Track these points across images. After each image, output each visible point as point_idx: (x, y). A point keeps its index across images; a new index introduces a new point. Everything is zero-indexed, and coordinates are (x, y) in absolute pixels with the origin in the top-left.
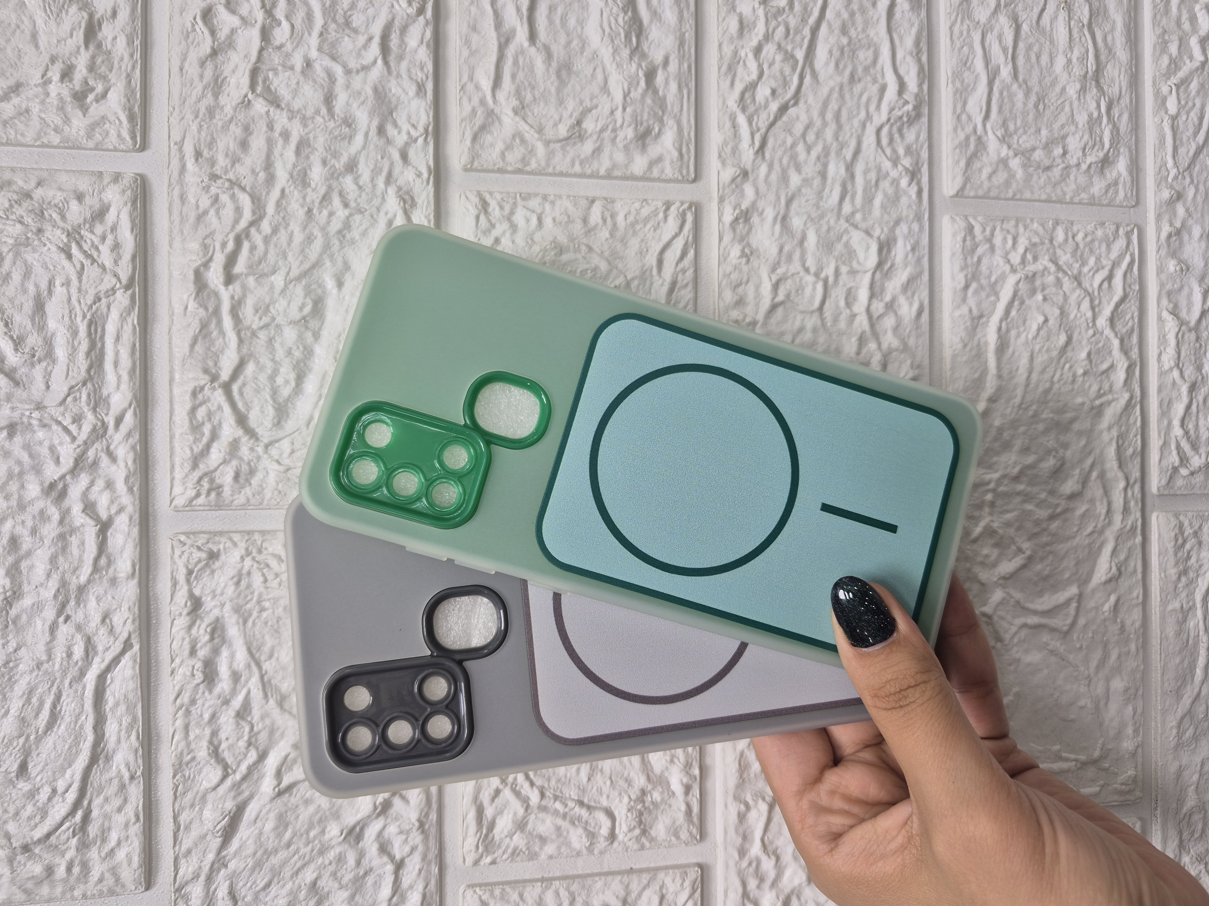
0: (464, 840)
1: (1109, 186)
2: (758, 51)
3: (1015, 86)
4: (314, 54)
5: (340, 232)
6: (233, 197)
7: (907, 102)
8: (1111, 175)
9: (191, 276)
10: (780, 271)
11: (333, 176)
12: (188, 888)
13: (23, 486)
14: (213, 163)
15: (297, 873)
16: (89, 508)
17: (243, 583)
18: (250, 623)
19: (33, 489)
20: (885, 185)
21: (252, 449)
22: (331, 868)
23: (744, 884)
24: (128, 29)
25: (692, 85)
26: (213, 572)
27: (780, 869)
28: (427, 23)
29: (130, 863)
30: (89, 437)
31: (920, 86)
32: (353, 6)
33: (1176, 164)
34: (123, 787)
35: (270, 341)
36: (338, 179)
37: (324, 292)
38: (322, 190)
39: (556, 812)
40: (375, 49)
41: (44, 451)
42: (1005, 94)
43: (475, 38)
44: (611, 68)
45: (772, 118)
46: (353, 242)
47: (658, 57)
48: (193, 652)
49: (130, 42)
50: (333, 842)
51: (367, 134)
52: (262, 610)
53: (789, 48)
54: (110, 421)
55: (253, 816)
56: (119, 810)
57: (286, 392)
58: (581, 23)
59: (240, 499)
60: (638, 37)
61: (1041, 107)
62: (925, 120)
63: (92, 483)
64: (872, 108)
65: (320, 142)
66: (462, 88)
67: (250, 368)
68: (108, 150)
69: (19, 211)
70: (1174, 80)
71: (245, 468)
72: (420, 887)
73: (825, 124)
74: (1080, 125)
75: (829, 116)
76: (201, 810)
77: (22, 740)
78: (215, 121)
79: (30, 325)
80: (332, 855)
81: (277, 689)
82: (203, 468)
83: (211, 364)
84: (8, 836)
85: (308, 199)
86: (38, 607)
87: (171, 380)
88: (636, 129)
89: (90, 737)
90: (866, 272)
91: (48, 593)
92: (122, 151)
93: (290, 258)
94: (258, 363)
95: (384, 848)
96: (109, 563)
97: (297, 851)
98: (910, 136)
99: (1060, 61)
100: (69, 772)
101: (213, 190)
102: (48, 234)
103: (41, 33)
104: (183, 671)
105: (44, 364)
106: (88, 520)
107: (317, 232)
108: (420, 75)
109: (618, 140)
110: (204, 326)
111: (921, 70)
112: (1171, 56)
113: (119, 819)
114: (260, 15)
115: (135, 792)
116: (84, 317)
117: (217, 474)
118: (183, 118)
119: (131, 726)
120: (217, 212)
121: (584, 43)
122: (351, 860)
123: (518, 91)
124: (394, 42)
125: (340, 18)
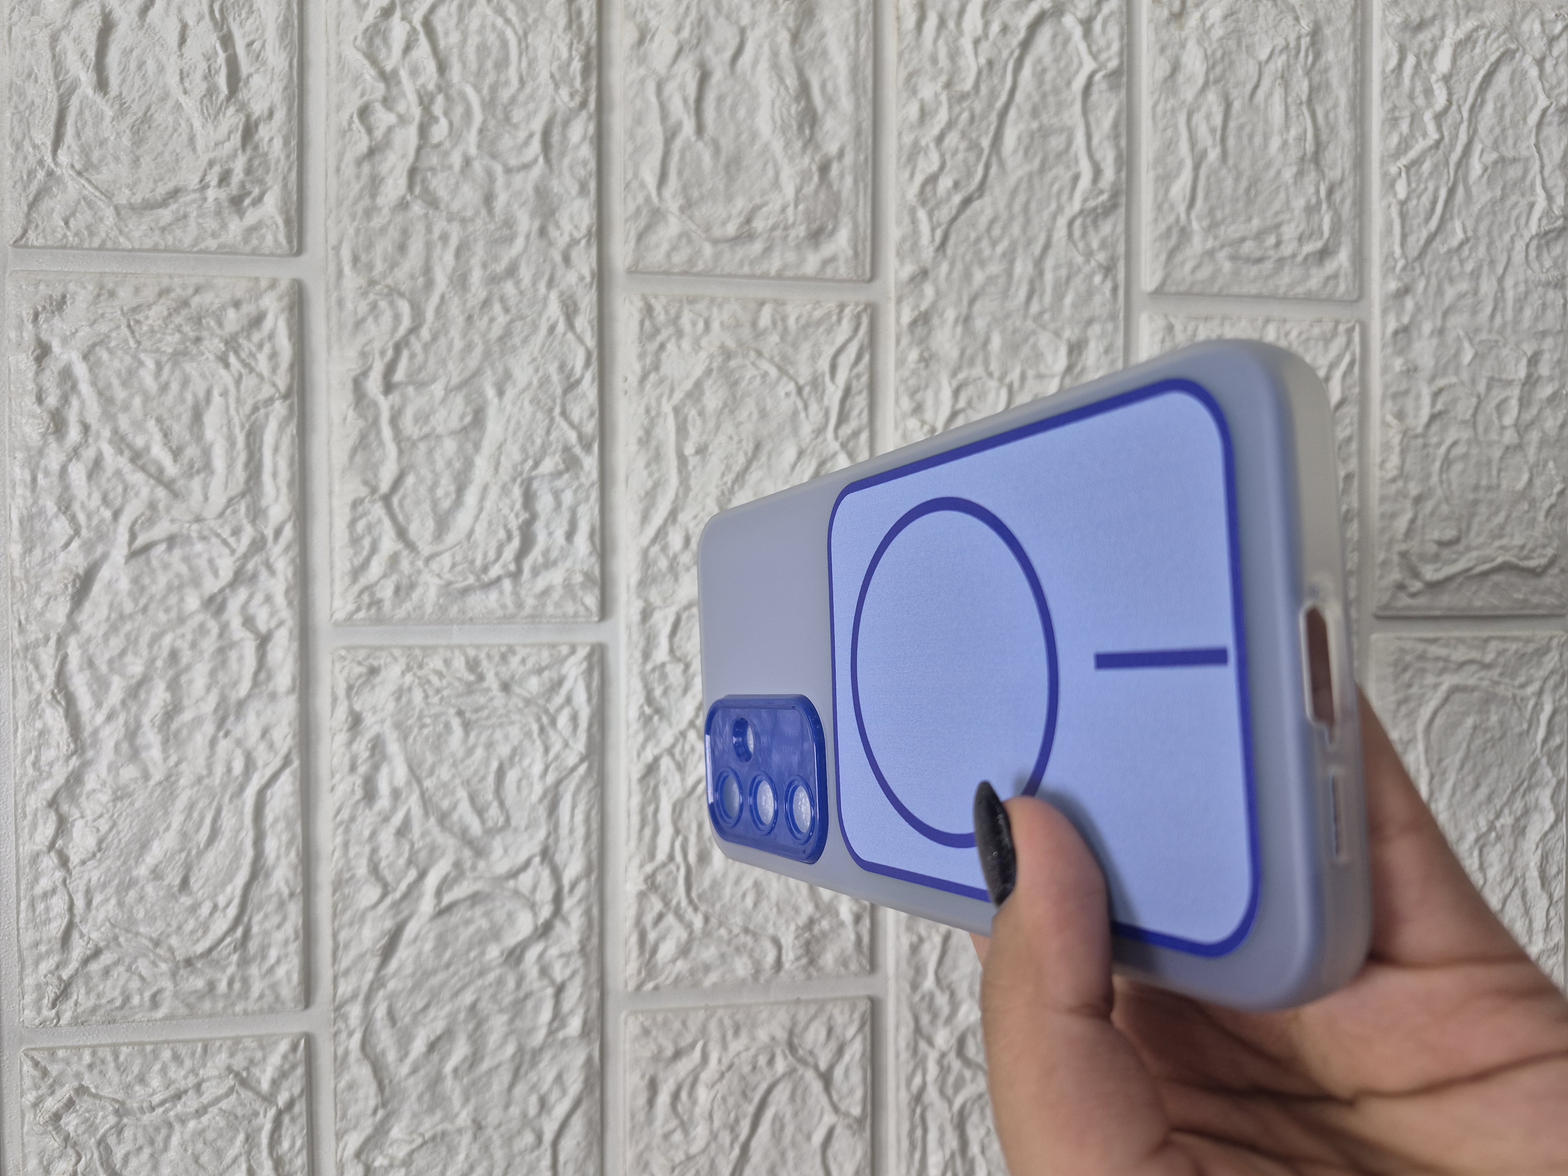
0: (626, 963)
1: (1328, 279)
2: (940, 139)
3: (1224, 172)
4: (473, 151)
5: (501, 339)
6: (392, 304)
7: (1101, 192)
8: (1330, 266)
9: (350, 386)
10: (961, 376)
11: (493, 280)
12: (347, 1008)
13: (182, 600)
14: (370, 267)
15: (456, 994)
16: (248, 622)
17: (404, 699)
18: (410, 740)
19: (193, 602)
20: (1078, 281)
21: (412, 563)
22: (491, 991)
23: (916, 1019)
24: (285, 130)
25: (869, 177)
26: (373, 687)
27: (954, 1005)
28: (589, 118)
29: (289, 980)
30: (248, 550)
31: (1118, 171)
32: (513, 100)
33: (1404, 255)
34: (282, 905)
35: (430, 453)
36: (499, 282)
37: (485, 401)
38: (483, 294)
39: (720, 939)
40: (535, 146)
41: (202, 563)
42: (1212, 180)
43: (640, 133)
44: (783, 161)
45: (954, 211)
46: (514, 349)
47: (833, 148)
48: (353, 768)
49: (286, 143)
50: (494, 964)
51: (528, 237)
52: (423, 726)
53: (974, 135)
54: (269, 533)
55: (413, 935)
56: (279, 926)
57: (446, 504)
58: (752, 112)
59: (401, 613)
60: (812, 127)
61: (1253, 192)
62: (1122, 210)
63: (251, 597)
64: (1064, 197)
65: (480, 245)
66: (627, 186)
67: (410, 480)
68: (264, 255)
69: (178, 320)
70: (1404, 161)
72: (581, 1011)
73: (1011, 218)
74: (1297, 212)
75: (1017, 207)
76: (360, 928)
77: (184, 855)
78: (372, 224)
79: (188, 437)
80: (491, 977)
81: (438, 807)
82: (363, 581)
83: (370, 475)
84: (171, 950)
85: (469, 305)
86: (198, 721)
87: (330, 493)
88: (808, 228)
89: (249, 853)
90: (1053, 376)
91: (209, 706)
92: (279, 256)
93: (451, 366)
94: (417, 474)
95: (544, 971)
96: (269, 677)
97: (457, 972)
98: (1106, 228)
99: (1275, 143)
100: (229, 889)
101: (372, 297)
102: (206, 343)
103: (198, 136)
104: (342, 788)
105: (202, 475)
106: (248, 635)
107: (477, 339)
108: (583, 173)
109: (790, 238)
110: (363, 437)
111: (1118, 158)
112: (1401, 134)
113: (278, 937)
114: (416, 112)
115: (294, 910)
116: (242, 427)
117: (378, 588)
118: (340, 222)
119: (290, 843)
120: (376, 319)
121: (754, 136)
122: (511, 983)
123: (685, 189)
124: (555, 138)
125: (500, 114)
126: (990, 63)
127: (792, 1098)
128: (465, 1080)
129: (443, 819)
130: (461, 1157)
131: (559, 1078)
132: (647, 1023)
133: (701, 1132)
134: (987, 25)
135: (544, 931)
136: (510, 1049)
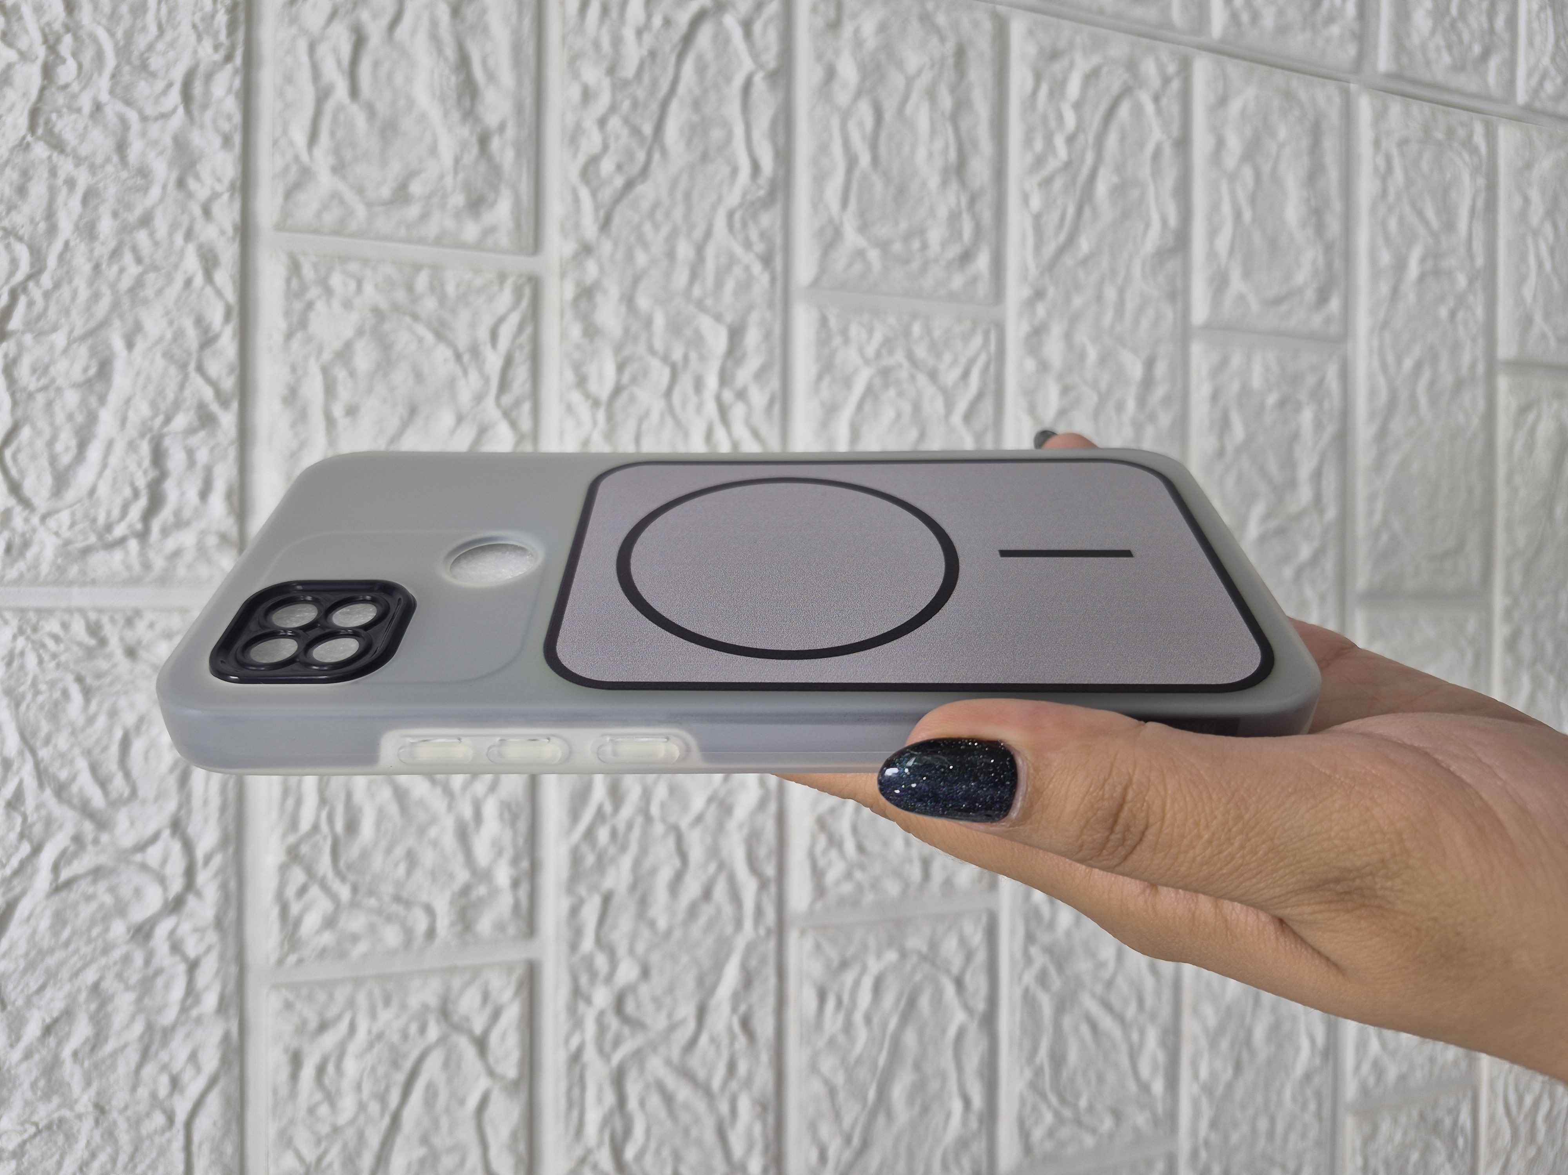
0: (267, 938)
1: (968, 282)
2: (602, 122)
3: (874, 177)
4: (104, 97)
5: (132, 290)
6: (8, 247)
7: (760, 187)
10: (625, 352)
11: (125, 229)
15: (76, 974)
17: (16, 664)
18: (23, 707)
20: (737, 270)
21: (27, 520)
22: (117, 969)
23: (575, 980)
25: (532, 153)
27: (613, 963)
28: (236, 72)
31: (776, 168)
32: (151, 47)
33: (1037, 263)
35: (49, 405)
36: (131, 232)
38: (112, 244)
39: (370, 908)
40: (174, 97)
42: (864, 184)
43: (290, 91)
44: (441, 130)
45: (616, 193)
46: (146, 301)
47: (493, 122)
50: (119, 941)
51: (164, 187)
52: (37, 694)
53: (636, 122)
55: (26, 913)
57: (66, 459)
58: (409, 80)
59: (12, 573)
60: (472, 100)
61: (901, 198)
62: (779, 206)
64: (724, 189)
65: (111, 192)
66: (275, 143)
67: (25, 433)
70: (1038, 177)
71: (17, 540)
72: (216, 988)
73: (673, 205)
74: (940, 219)
75: (679, 195)
80: (117, 954)
81: (54, 778)
85: (96, 253)
88: (467, 197)
90: (714, 359)
93: (74, 315)
94: (34, 427)
95: (176, 947)
97: (77, 951)
98: (764, 221)
99: (922, 153)
107: (105, 288)
108: (226, 126)
109: (448, 206)
111: (776, 156)
112: (1035, 153)
114: (41, 52)
121: (411, 103)
122: (139, 959)
123: (337, 151)
124: (198, 88)
125: (135, 60)
126: (653, 54)
127: (446, 1064)
128: (86, 1064)
129: (61, 791)
130: (82, 1144)
131: (193, 1057)
132: (291, 997)
133: (348, 1104)
134: (649, 17)
135: (176, 905)
136: (138, 1028)
